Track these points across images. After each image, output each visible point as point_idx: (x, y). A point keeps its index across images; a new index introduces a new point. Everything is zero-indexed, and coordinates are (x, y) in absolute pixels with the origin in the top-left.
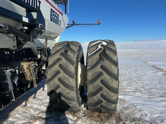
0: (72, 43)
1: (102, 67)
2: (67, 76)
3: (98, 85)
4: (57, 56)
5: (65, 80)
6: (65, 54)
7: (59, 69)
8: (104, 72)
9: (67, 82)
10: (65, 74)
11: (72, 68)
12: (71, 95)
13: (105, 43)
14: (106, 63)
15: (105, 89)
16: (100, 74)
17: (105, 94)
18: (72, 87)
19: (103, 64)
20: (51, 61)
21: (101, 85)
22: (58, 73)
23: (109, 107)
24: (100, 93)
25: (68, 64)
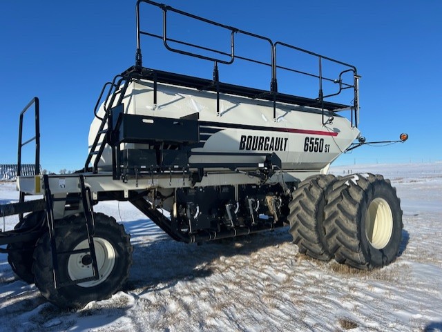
1: (339, 206)
2: (305, 213)
3: (333, 225)
5: (302, 217)
6: (308, 190)
7: (299, 205)
8: (340, 212)
9: (305, 219)
10: (303, 211)
12: (310, 234)
14: (344, 202)
15: (340, 231)
16: (336, 214)
17: (341, 237)
18: (310, 225)
19: (341, 203)
21: (336, 225)
22: (297, 209)
23: (351, 256)
24: (336, 235)
25: (308, 200)
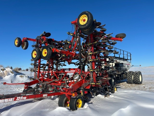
0: (131, 71)
4: (129, 74)
6: (130, 73)
11: (131, 76)
13: (137, 72)
14: (137, 75)
16: (136, 77)
20: (127, 74)
22: (129, 76)
